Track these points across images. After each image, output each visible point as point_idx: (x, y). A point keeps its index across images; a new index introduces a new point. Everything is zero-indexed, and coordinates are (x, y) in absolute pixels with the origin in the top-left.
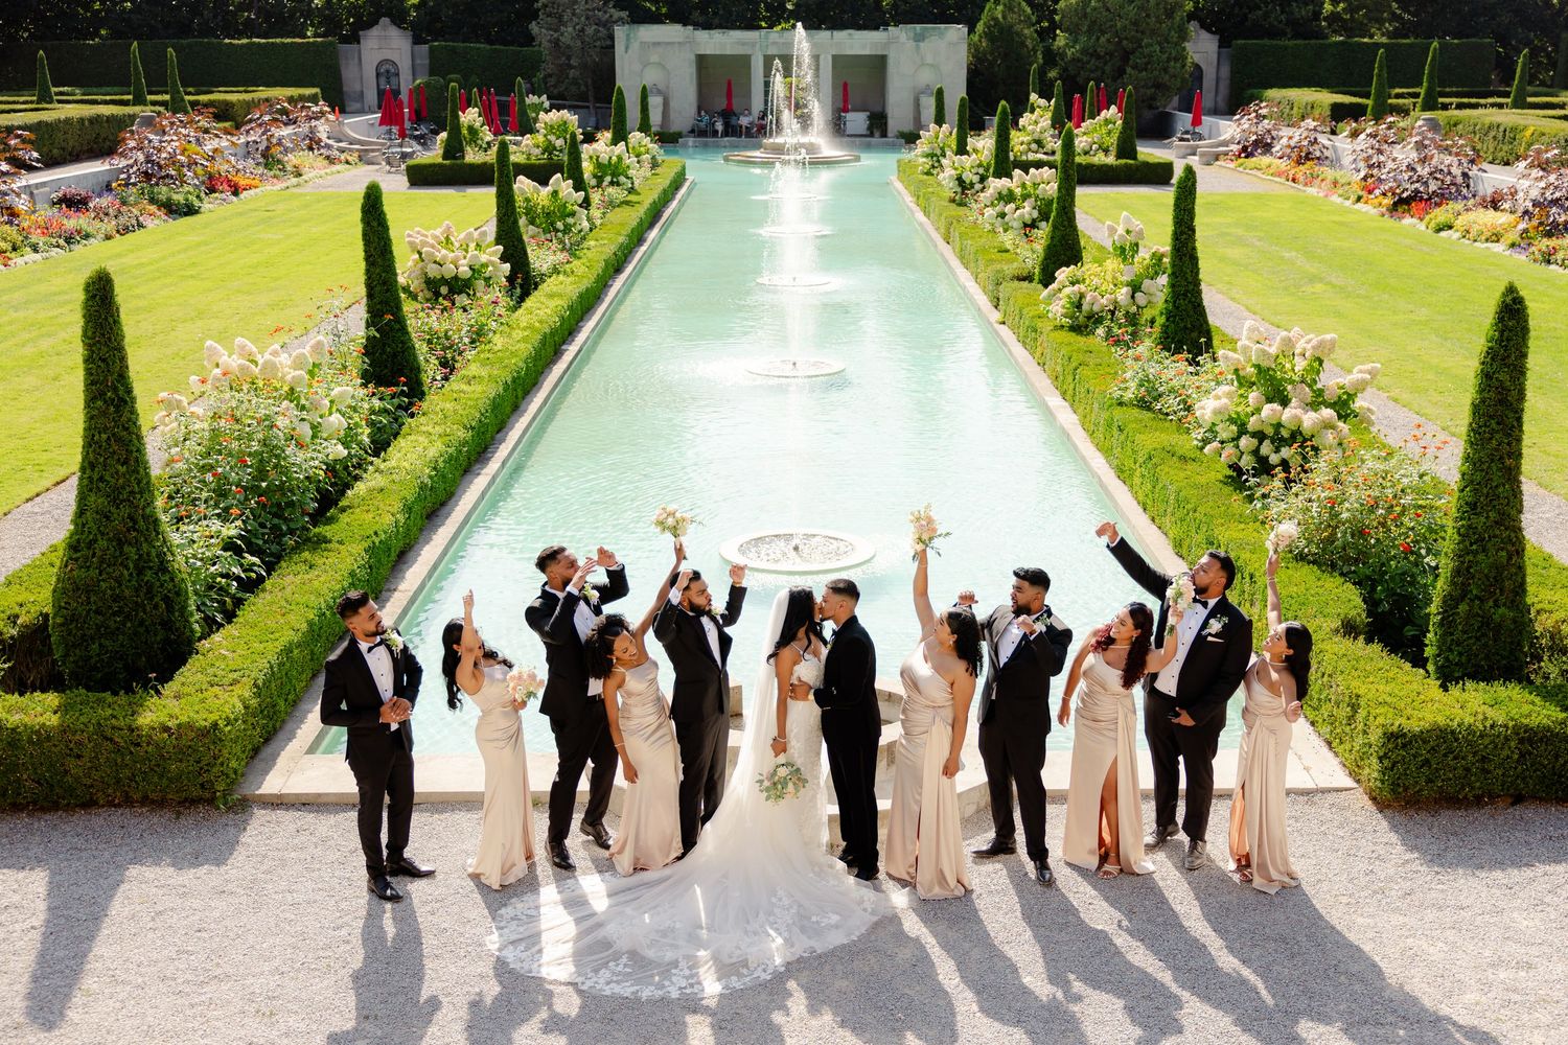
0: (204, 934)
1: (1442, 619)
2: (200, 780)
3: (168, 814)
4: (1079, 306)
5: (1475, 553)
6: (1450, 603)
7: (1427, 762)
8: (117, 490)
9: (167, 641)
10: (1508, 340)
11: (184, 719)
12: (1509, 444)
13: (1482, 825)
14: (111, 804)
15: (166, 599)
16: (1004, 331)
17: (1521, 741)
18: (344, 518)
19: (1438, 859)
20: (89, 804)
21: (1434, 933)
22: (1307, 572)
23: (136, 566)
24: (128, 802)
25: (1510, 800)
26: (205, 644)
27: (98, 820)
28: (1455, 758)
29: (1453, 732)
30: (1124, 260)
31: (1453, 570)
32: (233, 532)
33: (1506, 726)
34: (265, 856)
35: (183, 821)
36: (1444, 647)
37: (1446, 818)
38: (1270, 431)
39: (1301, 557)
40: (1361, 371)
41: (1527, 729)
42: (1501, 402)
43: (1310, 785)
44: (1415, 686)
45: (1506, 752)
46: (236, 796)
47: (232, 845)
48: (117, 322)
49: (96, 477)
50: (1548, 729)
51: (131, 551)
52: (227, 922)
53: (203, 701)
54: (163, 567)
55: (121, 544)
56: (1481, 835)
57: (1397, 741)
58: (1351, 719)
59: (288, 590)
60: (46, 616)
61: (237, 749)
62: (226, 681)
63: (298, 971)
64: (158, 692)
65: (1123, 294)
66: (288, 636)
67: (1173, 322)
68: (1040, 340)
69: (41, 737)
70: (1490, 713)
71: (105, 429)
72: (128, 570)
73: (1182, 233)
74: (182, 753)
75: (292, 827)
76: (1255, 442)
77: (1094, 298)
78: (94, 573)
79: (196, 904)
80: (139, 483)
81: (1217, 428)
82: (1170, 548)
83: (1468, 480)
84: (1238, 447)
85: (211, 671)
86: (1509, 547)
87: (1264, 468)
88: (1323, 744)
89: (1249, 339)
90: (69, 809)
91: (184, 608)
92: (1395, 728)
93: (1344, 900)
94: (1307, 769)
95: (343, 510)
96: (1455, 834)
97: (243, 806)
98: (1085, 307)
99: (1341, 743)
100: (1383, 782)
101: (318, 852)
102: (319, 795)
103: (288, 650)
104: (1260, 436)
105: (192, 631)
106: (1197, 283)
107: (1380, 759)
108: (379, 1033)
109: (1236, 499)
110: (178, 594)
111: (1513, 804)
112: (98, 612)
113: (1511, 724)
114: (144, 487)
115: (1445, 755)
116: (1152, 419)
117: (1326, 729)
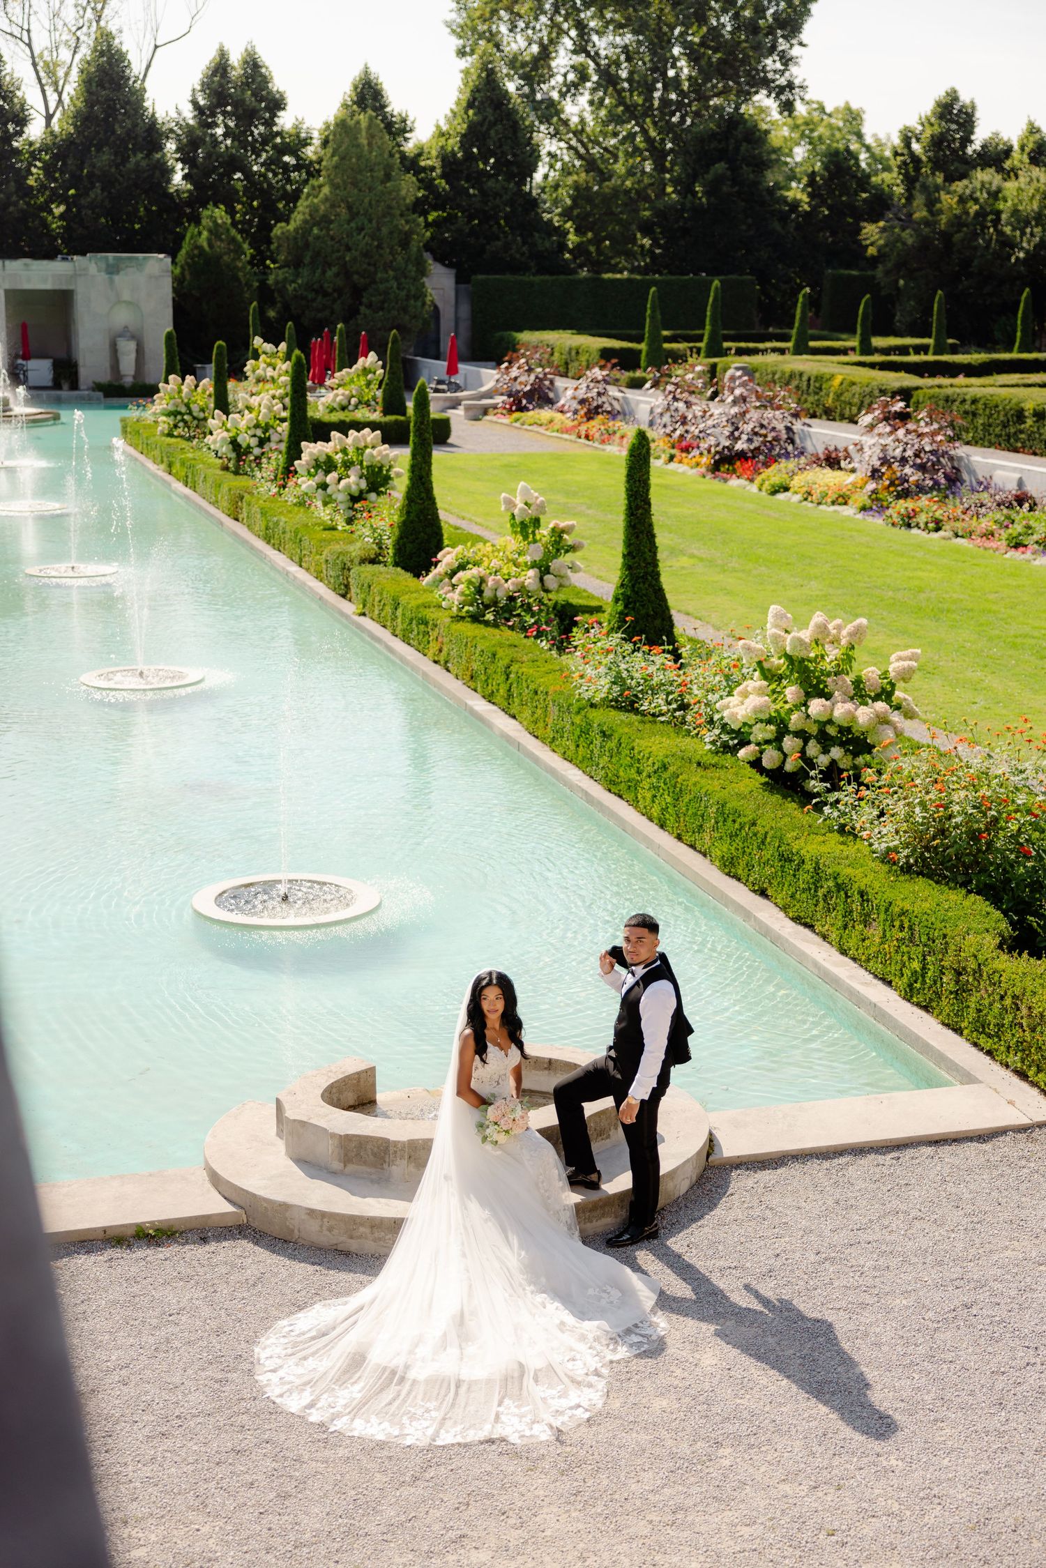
4: (480, 591)
16: (366, 622)
30: (525, 537)
38: (814, 730)
39: (910, 869)
40: (900, 659)
43: (1024, 1121)
65: (530, 577)
67: (633, 609)
68: (433, 634)
73: (638, 508)
76: (798, 742)
77: (497, 582)
81: (752, 729)
82: (715, 869)
84: (780, 749)
88: (1013, 1074)
89: (777, 626)
94: (1011, 1103)
98: (488, 594)
104: (803, 735)
106: (654, 563)
116: (643, 722)
117: (1014, 1059)
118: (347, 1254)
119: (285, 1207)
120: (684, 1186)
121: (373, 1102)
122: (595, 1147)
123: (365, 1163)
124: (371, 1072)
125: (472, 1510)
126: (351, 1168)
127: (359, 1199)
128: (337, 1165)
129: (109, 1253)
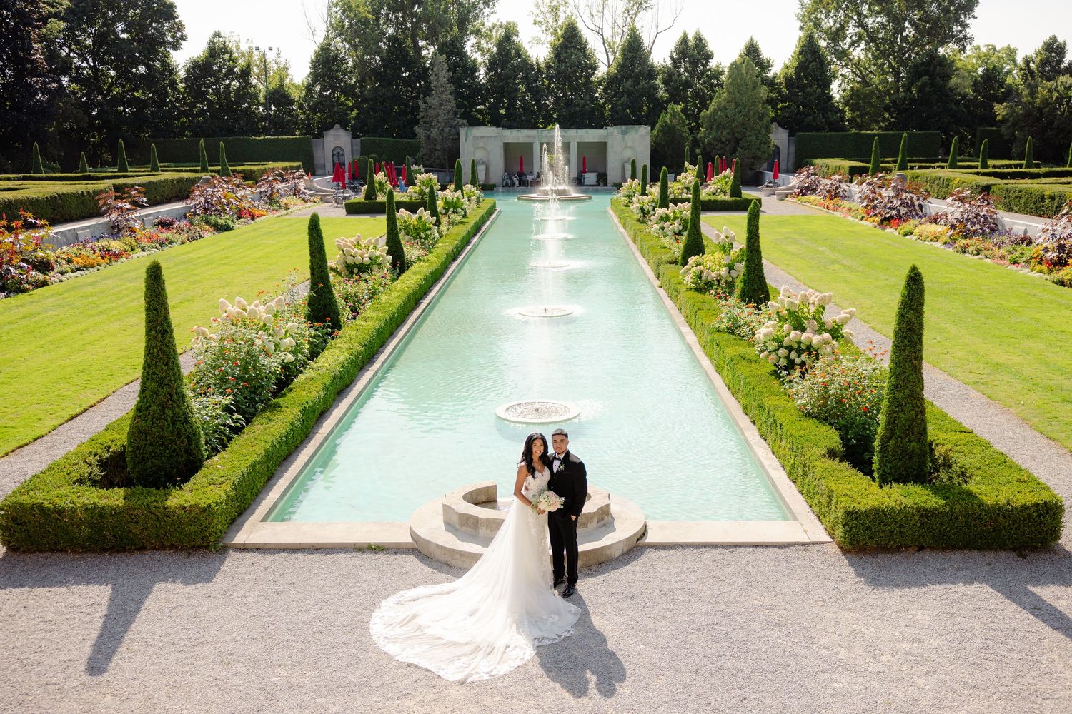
0: (197, 620)
1: (881, 449)
2: (202, 536)
3: (184, 554)
4: (700, 278)
5: (898, 412)
6: (885, 440)
7: (869, 528)
8: (163, 379)
9: (188, 460)
10: (913, 296)
11: (193, 503)
12: (915, 352)
13: (899, 563)
14: (154, 549)
15: (188, 438)
16: (662, 291)
17: (921, 516)
18: (291, 394)
19: (875, 582)
20: (142, 549)
21: (869, 622)
22: (811, 423)
23: (172, 419)
24: (163, 548)
25: (917, 549)
26: (209, 462)
27: (146, 557)
28: (885, 525)
29: (883, 511)
30: (725, 252)
31: (886, 422)
32: (227, 402)
33: (913, 508)
34: (234, 577)
35: (191, 558)
36: (882, 464)
37: (881, 558)
38: (795, 346)
39: (808, 415)
40: (845, 313)
41: (925, 510)
42: (910, 330)
43: (807, 540)
44: (864, 485)
45: (913, 522)
46: (221, 544)
47: (216, 571)
48: (163, 289)
49: (151, 372)
50: (936, 509)
51: (169, 412)
52: (210, 613)
53: (204, 493)
54: (186, 420)
55: (164, 408)
56: (899, 568)
57: (851, 515)
58: (829, 503)
59: (257, 433)
60: (124, 446)
61: (221, 519)
62: (218, 482)
63: (246, 640)
64: (181, 488)
65: (724, 271)
66: (253, 458)
67: (748, 286)
68: (679, 296)
69: (115, 512)
70: (904, 500)
71: (156, 346)
72: (167, 421)
73: (752, 238)
74: (192, 521)
75: (250, 561)
76: (787, 351)
77: (708, 274)
78: (149, 423)
79: (195, 603)
80: (174, 375)
81: (767, 344)
82: (741, 410)
83: (894, 373)
84: (778, 354)
85: (210, 476)
86: (917, 409)
87: (790, 365)
88: (816, 517)
89: (784, 295)
90: (131, 551)
91: (198, 442)
92: (851, 509)
93: (821, 604)
94: (805, 531)
95: (291, 390)
96: (885, 567)
97: (224, 550)
98: (703, 278)
99: (825, 517)
100: (845, 538)
101: (263, 575)
102: (265, 544)
103: (253, 465)
104: (790, 348)
105: (202, 455)
106: (760, 265)
107: (844, 526)
108: (286, 674)
109: (775, 383)
110: (194, 435)
111: (918, 551)
112: (151, 445)
113: (915, 506)
114: (178, 377)
115: (879, 524)
116: (735, 339)
117: (817, 509)
118: (450, 566)
119: (428, 542)
120: (618, 554)
121: (495, 501)
122: (579, 531)
123: (469, 527)
124: (495, 487)
125: (422, 683)
126: (464, 528)
127: (460, 542)
128: (458, 526)
129: (354, 554)
